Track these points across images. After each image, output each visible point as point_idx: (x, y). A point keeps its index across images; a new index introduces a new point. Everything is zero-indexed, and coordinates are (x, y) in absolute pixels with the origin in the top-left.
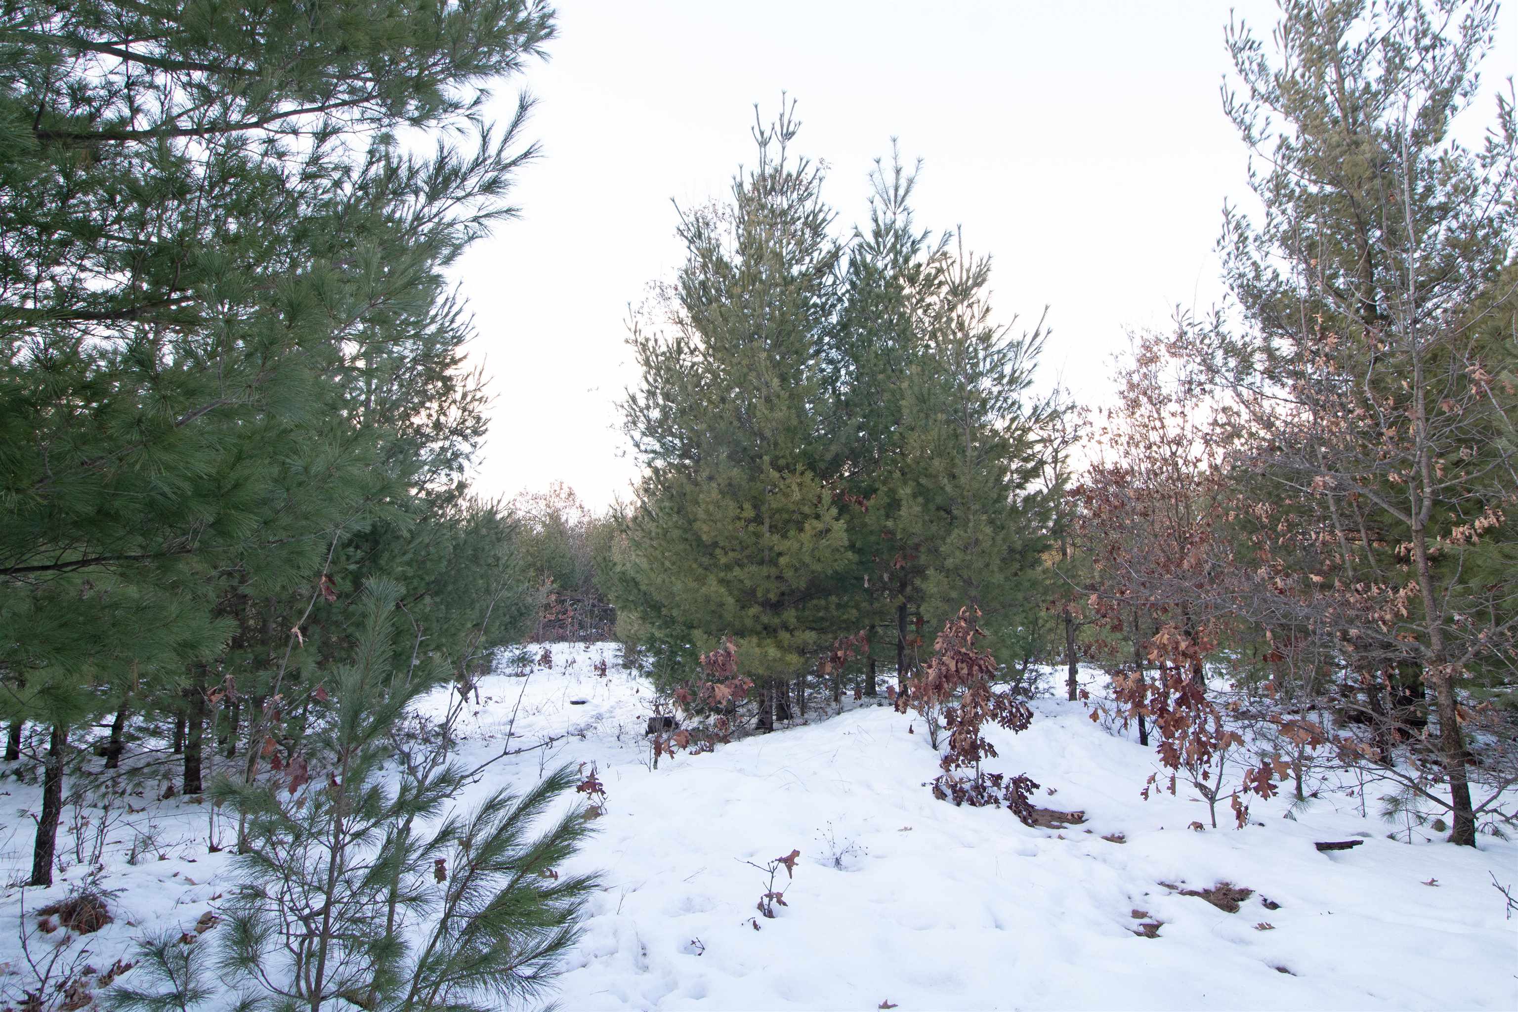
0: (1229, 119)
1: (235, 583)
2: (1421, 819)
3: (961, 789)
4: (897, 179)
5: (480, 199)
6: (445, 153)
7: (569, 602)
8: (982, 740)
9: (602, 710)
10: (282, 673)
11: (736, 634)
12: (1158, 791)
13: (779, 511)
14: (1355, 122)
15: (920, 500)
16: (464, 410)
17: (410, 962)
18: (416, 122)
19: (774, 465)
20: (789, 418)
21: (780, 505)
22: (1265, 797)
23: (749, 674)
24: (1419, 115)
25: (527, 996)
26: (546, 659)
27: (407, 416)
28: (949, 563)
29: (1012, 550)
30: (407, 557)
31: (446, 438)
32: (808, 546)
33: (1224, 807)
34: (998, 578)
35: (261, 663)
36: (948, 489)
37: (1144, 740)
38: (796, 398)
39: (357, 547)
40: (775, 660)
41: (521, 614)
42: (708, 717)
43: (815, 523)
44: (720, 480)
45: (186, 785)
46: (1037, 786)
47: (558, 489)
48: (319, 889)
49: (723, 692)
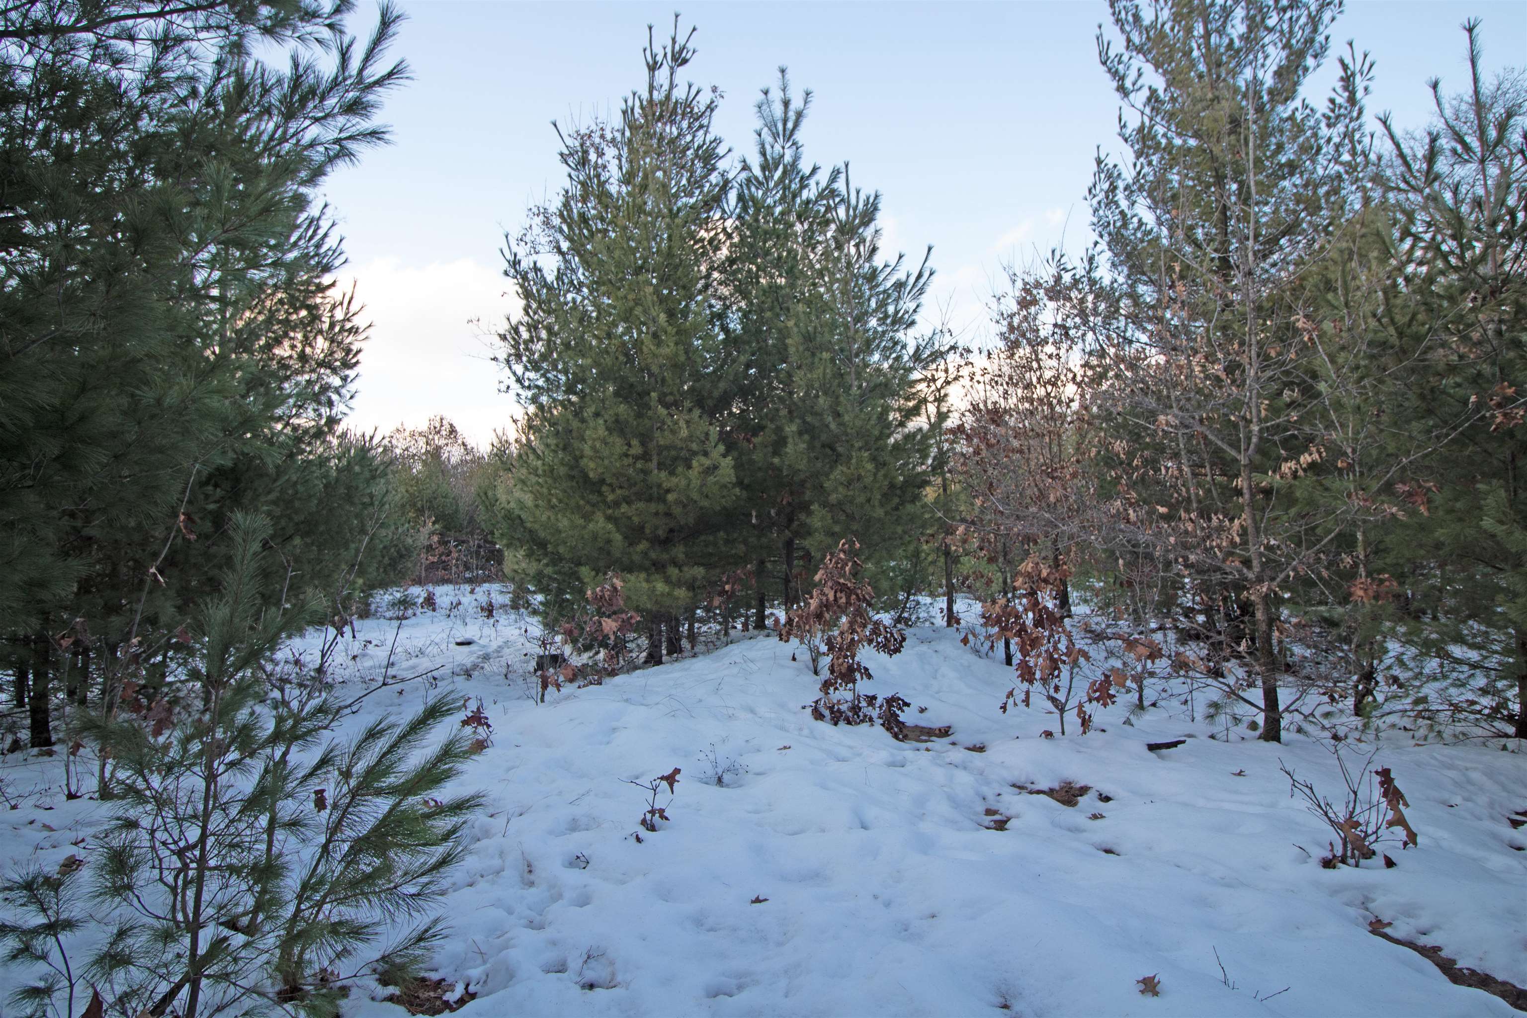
0: (1105, 68)
1: (79, 524)
2: (1237, 720)
3: (839, 710)
4: (786, 112)
5: (341, 120)
6: (301, 70)
7: (453, 543)
8: (859, 664)
9: (490, 650)
10: (138, 618)
11: (623, 570)
12: (1015, 704)
13: (667, 448)
14: (1219, 77)
15: (806, 437)
16: (332, 341)
17: (291, 883)
18: (267, 31)
19: (660, 401)
20: (676, 355)
21: (668, 442)
22: (1105, 705)
23: (638, 609)
24: (1275, 73)
25: (414, 913)
26: (430, 602)
27: (268, 347)
28: (833, 498)
29: (892, 486)
30: (272, 496)
31: (313, 371)
32: (696, 483)
33: (1072, 718)
34: (879, 512)
35: (112, 609)
36: (833, 426)
37: (1009, 661)
38: (683, 335)
39: (216, 486)
40: (662, 595)
41: (401, 556)
42: (597, 653)
43: (703, 459)
44: (606, 417)
45: (33, 737)
46: (908, 705)
47: (438, 425)
48: (195, 816)
49: (610, 625)
